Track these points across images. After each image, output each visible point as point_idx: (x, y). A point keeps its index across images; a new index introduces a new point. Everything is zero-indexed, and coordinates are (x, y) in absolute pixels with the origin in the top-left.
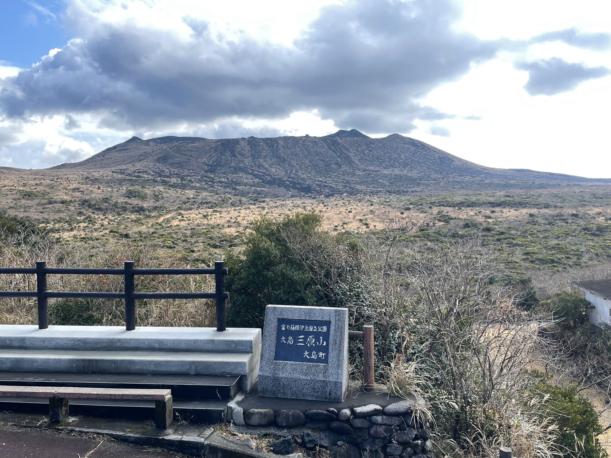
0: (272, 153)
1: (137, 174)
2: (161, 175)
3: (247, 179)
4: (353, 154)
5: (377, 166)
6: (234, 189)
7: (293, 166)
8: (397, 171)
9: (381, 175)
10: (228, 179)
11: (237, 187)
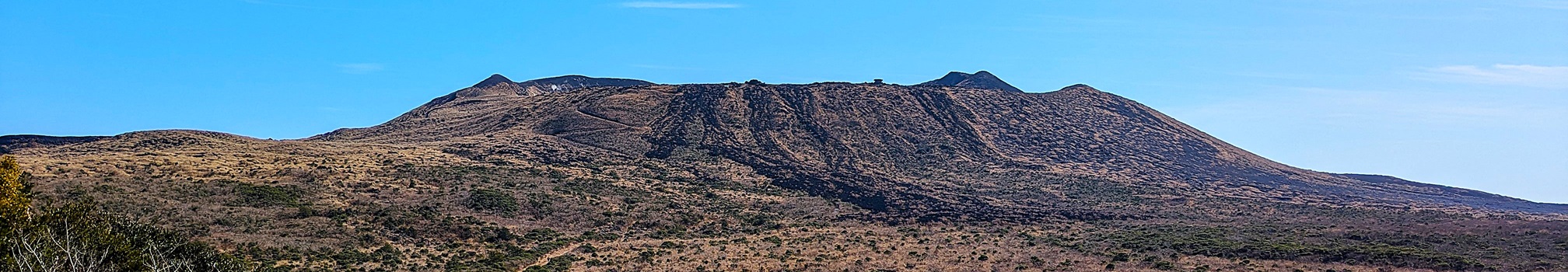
0: (798, 118)
1: (498, 157)
2: (549, 159)
3: (739, 174)
4: (983, 127)
5: (1037, 156)
6: (710, 196)
7: (843, 150)
8: (1084, 170)
9: (1049, 177)
10: (696, 173)
11: (717, 192)
